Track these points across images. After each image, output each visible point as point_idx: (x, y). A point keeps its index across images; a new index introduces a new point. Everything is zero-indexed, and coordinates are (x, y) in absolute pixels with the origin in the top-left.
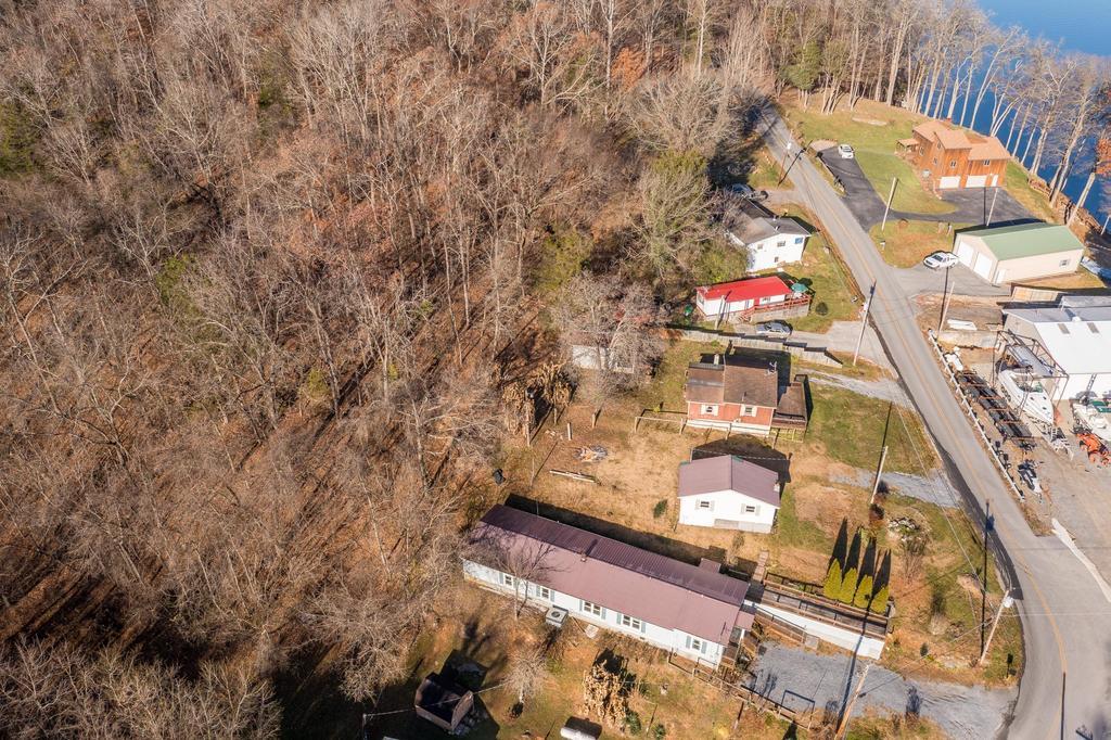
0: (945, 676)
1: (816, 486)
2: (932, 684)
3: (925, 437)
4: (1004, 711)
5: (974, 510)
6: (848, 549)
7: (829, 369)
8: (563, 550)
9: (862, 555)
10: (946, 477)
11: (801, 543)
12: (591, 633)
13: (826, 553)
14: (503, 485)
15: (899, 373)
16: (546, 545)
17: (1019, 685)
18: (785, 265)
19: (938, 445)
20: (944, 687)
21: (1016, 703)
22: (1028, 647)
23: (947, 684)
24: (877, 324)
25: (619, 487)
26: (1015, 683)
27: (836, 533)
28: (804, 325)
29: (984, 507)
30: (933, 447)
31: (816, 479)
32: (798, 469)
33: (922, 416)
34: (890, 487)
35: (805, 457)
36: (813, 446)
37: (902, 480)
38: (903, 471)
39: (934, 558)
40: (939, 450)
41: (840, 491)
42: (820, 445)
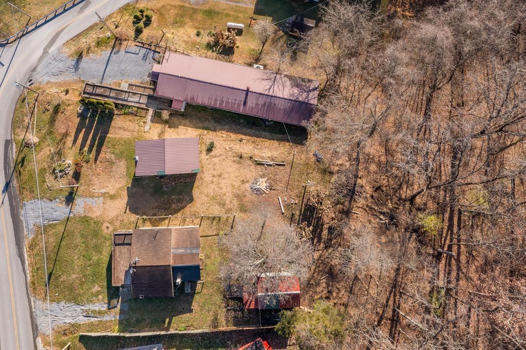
1: (111, 192)
2: (67, 78)
3: (31, 270)
9: (88, 142)
10: (25, 229)
11: (125, 142)
13: (110, 138)
19: (21, 256)
23: (59, 81)
30: (28, 259)
31: (112, 197)
32: (122, 202)
33: (27, 293)
34: (64, 203)
35: (117, 216)
36: (111, 229)
37: (55, 215)
38: (53, 224)
39: (48, 153)
40: (24, 256)
41: (97, 191)
42: (106, 231)
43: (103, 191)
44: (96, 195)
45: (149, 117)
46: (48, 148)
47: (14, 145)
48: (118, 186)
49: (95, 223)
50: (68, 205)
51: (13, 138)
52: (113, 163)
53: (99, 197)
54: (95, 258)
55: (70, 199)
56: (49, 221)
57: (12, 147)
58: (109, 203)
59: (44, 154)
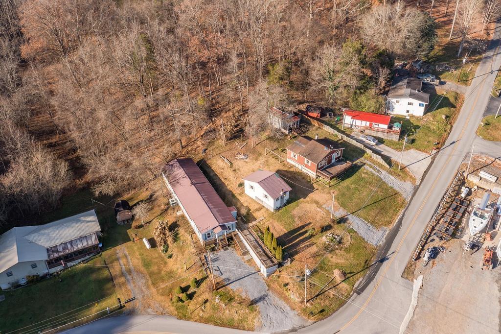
0: (287, 300)
1: (315, 205)
2: (277, 299)
3: (399, 213)
4: (295, 326)
5: (383, 251)
6: (298, 233)
7: (381, 166)
8: (189, 179)
9: (301, 238)
10: (387, 233)
11: (281, 221)
12: (179, 213)
13: (287, 230)
14: (204, 154)
15: (421, 183)
16: (186, 175)
17: (314, 323)
18: (412, 116)
19: (401, 219)
20: (281, 303)
21: (305, 327)
22: (337, 313)
23: (284, 303)
24: (436, 159)
25: (237, 171)
26: (313, 321)
27: (300, 225)
28: (391, 144)
29: (390, 252)
30: (397, 219)
31: (317, 203)
32: (314, 196)
33: (409, 205)
34: (348, 222)
35: (323, 193)
36: (332, 191)
37: (360, 223)
38: (365, 220)
39: (334, 257)
40: (398, 222)
41: (322, 212)
42: (336, 192)
43: (318, 209)
44: (325, 210)
45: (254, 223)
46: (331, 259)
47: (356, 286)
48: (308, 205)
49: (338, 200)
50: (347, 218)
51: (352, 292)
52: (299, 217)
53: (324, 208)
54: (353, 186)
55: (342, 221)
56: (366, 224)
57: (358, 287)
58: (321, 201)
59: (338, 259)
